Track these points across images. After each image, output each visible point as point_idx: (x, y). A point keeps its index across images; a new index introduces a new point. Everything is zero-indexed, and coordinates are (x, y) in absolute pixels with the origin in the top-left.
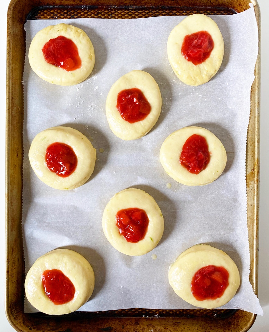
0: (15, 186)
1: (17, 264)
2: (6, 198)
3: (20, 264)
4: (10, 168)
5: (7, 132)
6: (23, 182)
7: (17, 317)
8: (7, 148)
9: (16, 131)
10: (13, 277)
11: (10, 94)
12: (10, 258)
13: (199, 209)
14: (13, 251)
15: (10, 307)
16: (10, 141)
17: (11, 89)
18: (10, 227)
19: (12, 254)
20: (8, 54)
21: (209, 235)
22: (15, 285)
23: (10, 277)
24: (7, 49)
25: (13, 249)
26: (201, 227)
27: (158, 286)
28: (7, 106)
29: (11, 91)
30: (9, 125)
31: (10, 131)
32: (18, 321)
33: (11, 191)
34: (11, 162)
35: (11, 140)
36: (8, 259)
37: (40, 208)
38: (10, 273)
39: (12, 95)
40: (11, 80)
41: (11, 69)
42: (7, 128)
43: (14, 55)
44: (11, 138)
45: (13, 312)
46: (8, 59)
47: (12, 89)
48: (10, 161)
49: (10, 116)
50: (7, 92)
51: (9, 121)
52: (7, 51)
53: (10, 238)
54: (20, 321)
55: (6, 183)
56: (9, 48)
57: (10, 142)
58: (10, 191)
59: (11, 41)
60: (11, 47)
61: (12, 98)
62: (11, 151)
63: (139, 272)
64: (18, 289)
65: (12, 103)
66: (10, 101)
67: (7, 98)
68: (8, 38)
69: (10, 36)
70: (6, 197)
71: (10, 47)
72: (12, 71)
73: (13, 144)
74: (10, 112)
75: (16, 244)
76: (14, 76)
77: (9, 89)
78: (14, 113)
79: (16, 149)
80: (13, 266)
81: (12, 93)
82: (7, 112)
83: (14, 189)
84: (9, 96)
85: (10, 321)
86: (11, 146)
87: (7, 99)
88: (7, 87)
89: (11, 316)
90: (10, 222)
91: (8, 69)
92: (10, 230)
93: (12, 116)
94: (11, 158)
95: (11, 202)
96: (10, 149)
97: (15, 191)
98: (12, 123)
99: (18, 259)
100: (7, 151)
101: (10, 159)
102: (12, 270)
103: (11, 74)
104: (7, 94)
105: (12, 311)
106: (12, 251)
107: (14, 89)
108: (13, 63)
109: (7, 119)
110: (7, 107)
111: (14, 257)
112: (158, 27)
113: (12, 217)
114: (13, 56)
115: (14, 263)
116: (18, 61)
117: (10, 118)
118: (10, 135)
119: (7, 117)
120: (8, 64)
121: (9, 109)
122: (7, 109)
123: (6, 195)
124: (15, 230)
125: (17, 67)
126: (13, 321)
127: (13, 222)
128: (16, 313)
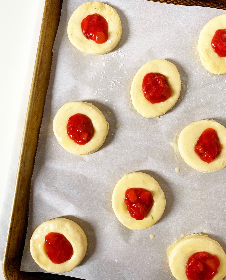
0: (30, 148)
1: (20, 221)
2: (20, 158)
3: (23, 223)
4: (28, 130)
5: (31, 94)
6: (38, 145)
7: (13, 273)
8: (29, 110)
9: (39, 95)
10: (15, 234)
11: (40, 58)
12: (15, 216)
13: (202, 197)
14: (18, 210)
15: (8, 263)
16: (33, 103)
17: (41, 53)
18: (20, 186)
19: (18, 212)
20: (44, 19)
21: (208, 223)
22: (15, 242)
23: (12, 233)
24: (44, 15)
25: (19, 208)
26: (202, 215)
27: (152, 266)
28: (35, 69)
29: (41, 56)
30: (34, 88)
31: (34, 93)
32: (13, 277)
33: (26, 152)
34: (30, 124)
35: (34, 103)
36: (13, 216)
37: (50, 172)
38: (13, 230)
39: (42, 59)
40: (42, 45)
41: (44, 34)
42: (32, 91)
43: (49, 21)
44: (34, 101)
45: (10, 268)
46: (43, 24)
47: (42, 54)
48: (30, 123)
49: (37, 79)
50: (37, 56)
51: (34, 84)
52: (43, 17)
53: (18, 197)
54: (15, 277)
55: (23, 144)
56: (46, 14)
57: (32, 105)
58: (25, 152)
59: (49, 7)
60: (48, 13)
61: (41, 62)
62: (32, 113)
63: (135, 249)
64: (17, 246)
65: (40, 67)
66: (39, 65)
67: (37, 61)
68: (46, 4)
69: (49, 3)
70: (21, 157)
71: (46, 12)
72: (45, 36)
73: (34, 107)
74: (37, 76)
75: (22, 203)
76: (46, 42)
77: (39, 53)
78: (40, 77)
79: (37, 112)
80: (16, 224)
81: (42, 57)
82: (34, 75)
83: (29, 150)
84: (38, 60)
85: (5, 277)
86: (33, 108)
87: (36, 63)
88: (38, 51)
89: (8, 271)
90: (20, 182)
91: (41, 34)
92: (19, 189)
93: (38, 80)
94: (31, 120)
95: (25, 162)
96: (31, 111)
97: (30, 153)
98: (37, 86)
99: (22, 218)
100: (28, 113)
101: (30, 121)
102: (15, 227)
103: (43, 39)
104: (37, 58)
105: (9, 267)
106: (18, 209)
107: (44, 54)
108: (47, 29)
109: (33, 82)
110: (35, 70)
111: (19, 215)
112: (190, 16)
113: (23, 177)
114: (48, 22)
115: (18, 221)
116: (52, 28)
117: (36, 82)
118: (34, 98)
119: (33, 80)
120: (42, 29)
121: (36, 73)
122: (35, 72)
123: (21, 155)
124: (23, 190)
125: (50, 33)
126: (9, 277)
127: (23, 182)
128: (12, 269)
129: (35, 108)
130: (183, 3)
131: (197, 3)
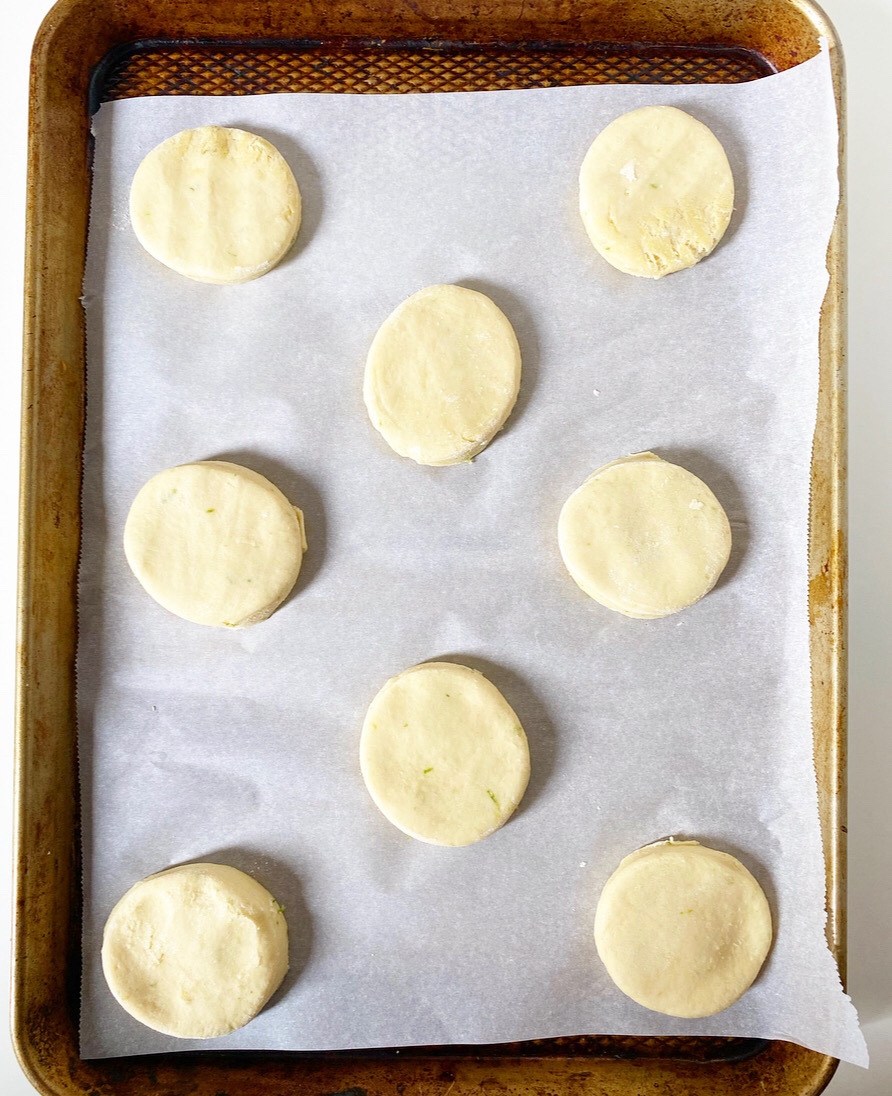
0: (48, 621)
1: (50, 875)
2: (19, 660)
3: (63, 879)
4: (33, 561)
5: (24, 442)
7: (49, 1055)
8: (26, 496)
9: (53, 440)
10: (38, 921)
11: (37, 319)
12: (29, 857)
13: (655, 708)
14: (38, 835)
15: (28, 1022)
16: (34, 473)
17: (38, 302)
18: (30, 754)
19: (37, 843)
20: (33, 191)
21: (687, 793)
22: (44, 947)
23: (29, 919)
24: (29, 177)
25: (39, 828)
26: (663, 767)
27: (525, 966)
28: (26, 358)
29: (38, 311)
30: (30, 421)
31: (35, 438)
32: (54, 1069)
33: (37, 636)
34: (37, 542)
35: (38, 470)
36: (23, 859)
37: (132, 707)
38: (28, 908)
39: (43, 322)
40: (39, 275)
41: (40, 238)
42: (25, 431)
43: (50, 194)
44: (39, 462)
45: (37, 1039)
46: (32, 208)
47: (43, 305)
48: (33, 538)
49: (36, 391)
50: (27, 313)
51: (31, 407)
52: (28, 183)
53: (30, 791)
54: (59, 1067)
55: (20, 610)
56: (35, 172)
57: (34, 478)
58: (31, 637)
59: (41, 149)
60: (41, 167)
61: (43, 332)
62: (37, 506)
63: (459, 915)
64: (53, 961)
65: (41, 350)
66: (37, 342)
67: (27, 331)
68: (32, 142)
69: (40, 135)
70: (19, 656)
71: (36, 168)
72: (44, 246)
73: (42, 482)
74: (36, 379)
75: (49, 812)
76: (49, 263)
77: (33, 303)
78: (47, 382)
79: (54, 499)
80: (38, 885)
81: (43, 317)
82: (26, 378)
83: (44, 631)
84: (32, 325)
85: (26, 1069)
86: (39, 488)
87: (27, 337)
88: (27, 297)
89: (31, 1051)
90: (31, 739)
91: (29, 239)
92: (30, 764)
93: (43, 391)
94: (38, 529)
95: (36, 673)
96: (34, 498)
97: (49, 637)
98: (40, 413)
99: (56, 862)
100: (23, 506)
101: (33, 531)
102: (34, 897)
103: (39, 256)
104: (27, 319)
105: (35, 1036)
106: (35, 832)
107: (48, 304)
108: (46, 220)
109: (25, 402)
110: (26, 362)
111: (42, 852)
113: (37, 722)
114: (46, 197)
115: (42, 875)
116: (64, 214)
117: (36, 398)
118: (35, 454)
119: (26, 394)
120: (30, 223)
121: (31, 370)
122: (27, 367)
123: (20, 650)
124: (46, 766)
125: (59, 232)
126: (37, 1069)
127: (40, 739)
128: (46, 1043)
129: (46, 486)
130: (487, 68)
131: (532, 62)
